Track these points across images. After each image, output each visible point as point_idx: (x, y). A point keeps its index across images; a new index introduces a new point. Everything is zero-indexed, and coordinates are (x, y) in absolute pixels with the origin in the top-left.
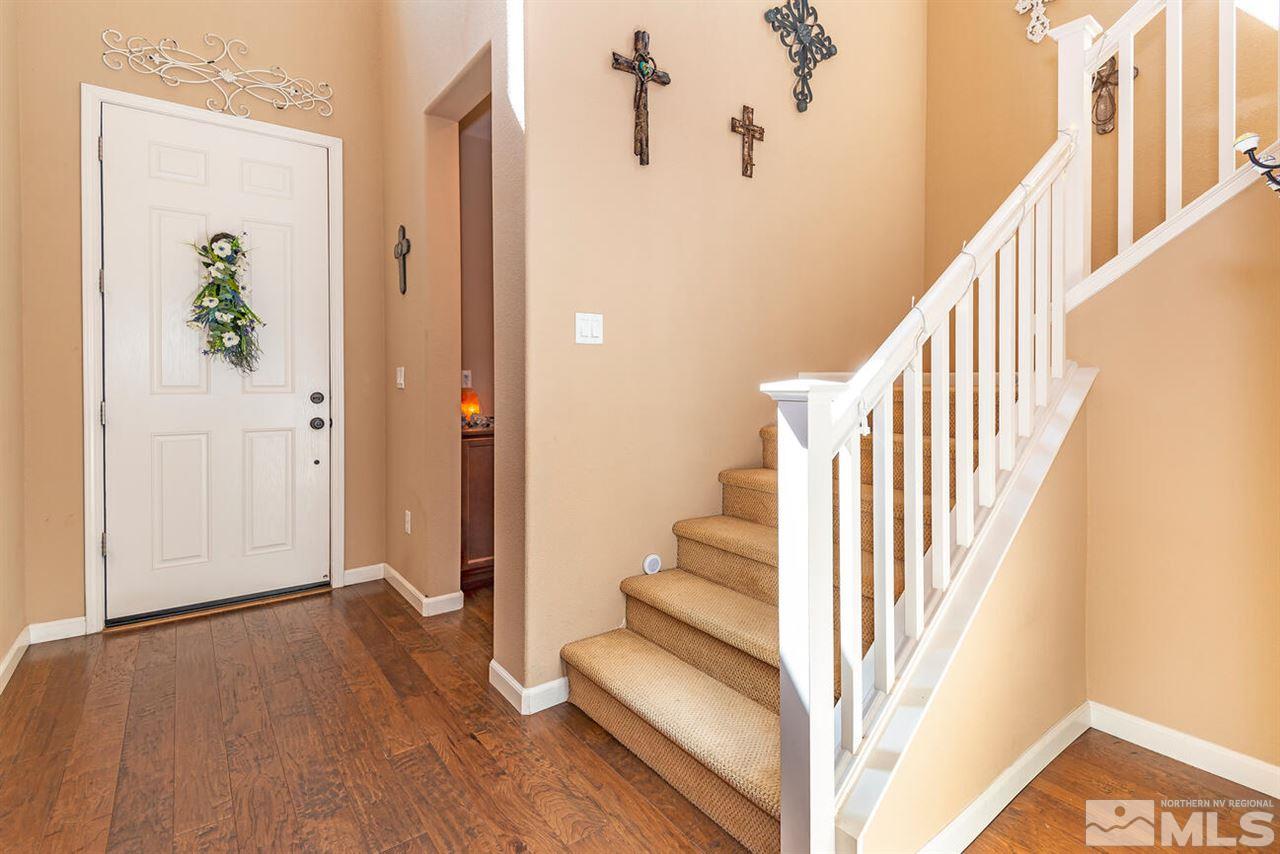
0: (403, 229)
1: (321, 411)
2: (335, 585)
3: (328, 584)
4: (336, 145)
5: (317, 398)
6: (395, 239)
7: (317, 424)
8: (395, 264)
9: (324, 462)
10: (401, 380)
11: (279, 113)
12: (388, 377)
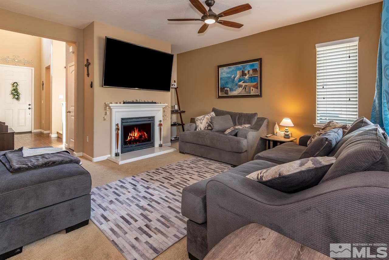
0: (43, 82)
1: (30, 107)
2: (32, 132)
3: (31, 132)
4: (33, 69)
5: (30, 105)
6: (42, 82)
7: (30, 108)
8: (42, 86)
9: (31, 114)
10: (42, 102)
11: (24, 65)
12: (41, 102)
